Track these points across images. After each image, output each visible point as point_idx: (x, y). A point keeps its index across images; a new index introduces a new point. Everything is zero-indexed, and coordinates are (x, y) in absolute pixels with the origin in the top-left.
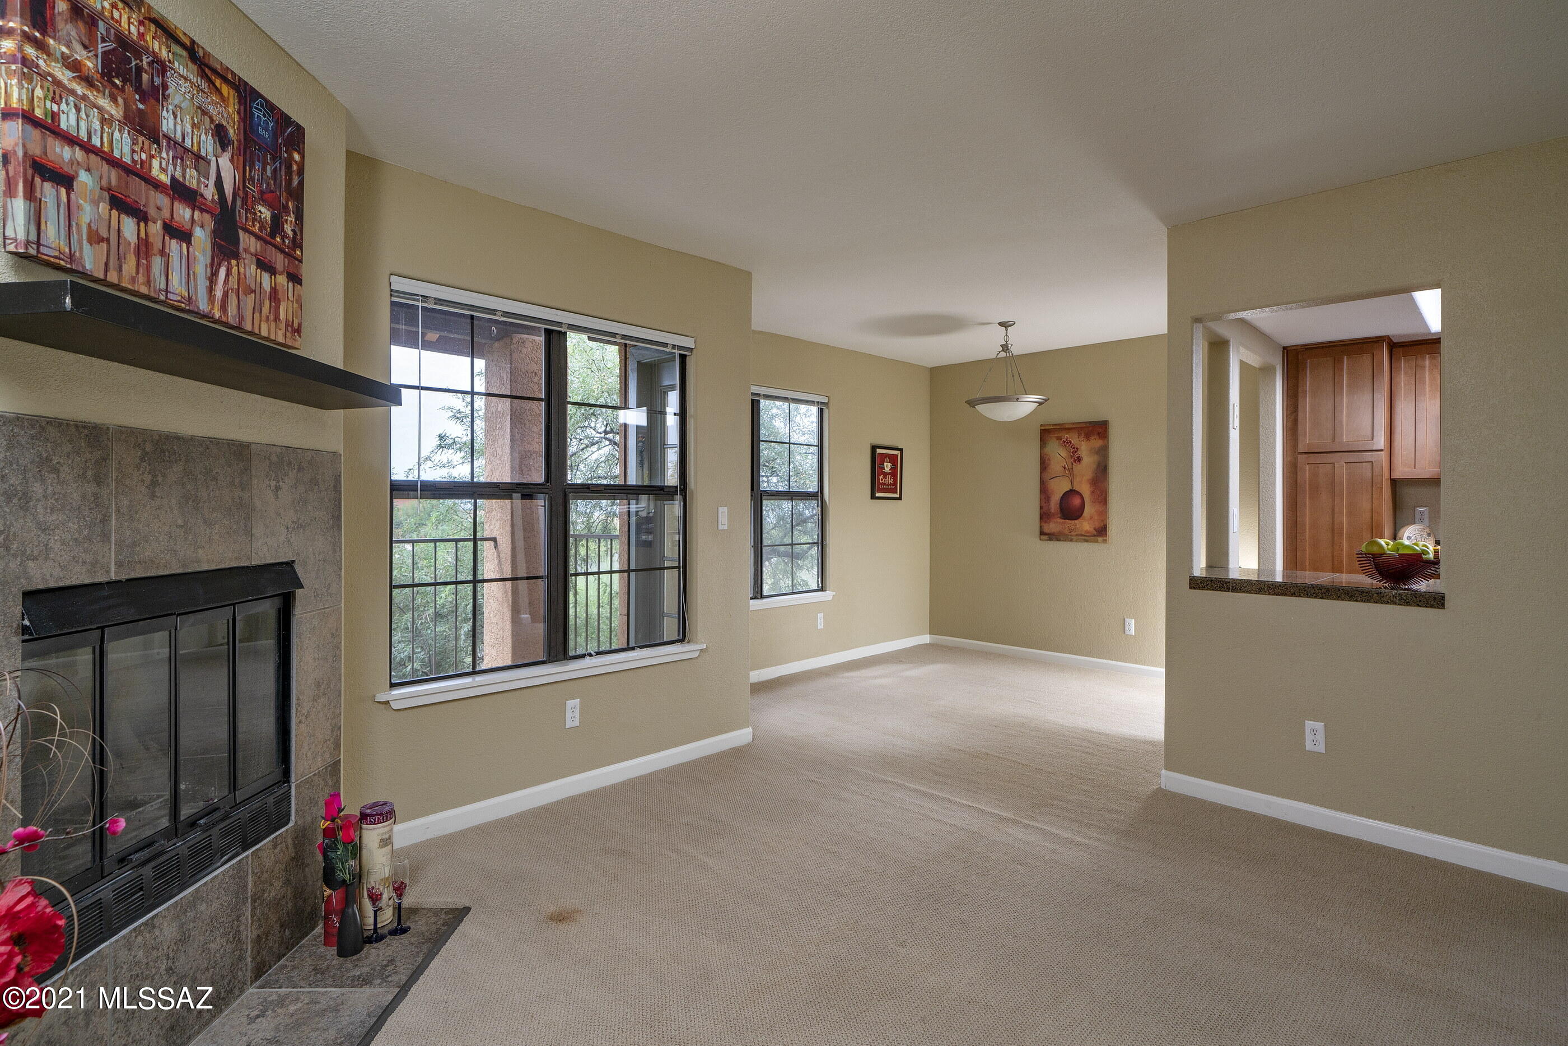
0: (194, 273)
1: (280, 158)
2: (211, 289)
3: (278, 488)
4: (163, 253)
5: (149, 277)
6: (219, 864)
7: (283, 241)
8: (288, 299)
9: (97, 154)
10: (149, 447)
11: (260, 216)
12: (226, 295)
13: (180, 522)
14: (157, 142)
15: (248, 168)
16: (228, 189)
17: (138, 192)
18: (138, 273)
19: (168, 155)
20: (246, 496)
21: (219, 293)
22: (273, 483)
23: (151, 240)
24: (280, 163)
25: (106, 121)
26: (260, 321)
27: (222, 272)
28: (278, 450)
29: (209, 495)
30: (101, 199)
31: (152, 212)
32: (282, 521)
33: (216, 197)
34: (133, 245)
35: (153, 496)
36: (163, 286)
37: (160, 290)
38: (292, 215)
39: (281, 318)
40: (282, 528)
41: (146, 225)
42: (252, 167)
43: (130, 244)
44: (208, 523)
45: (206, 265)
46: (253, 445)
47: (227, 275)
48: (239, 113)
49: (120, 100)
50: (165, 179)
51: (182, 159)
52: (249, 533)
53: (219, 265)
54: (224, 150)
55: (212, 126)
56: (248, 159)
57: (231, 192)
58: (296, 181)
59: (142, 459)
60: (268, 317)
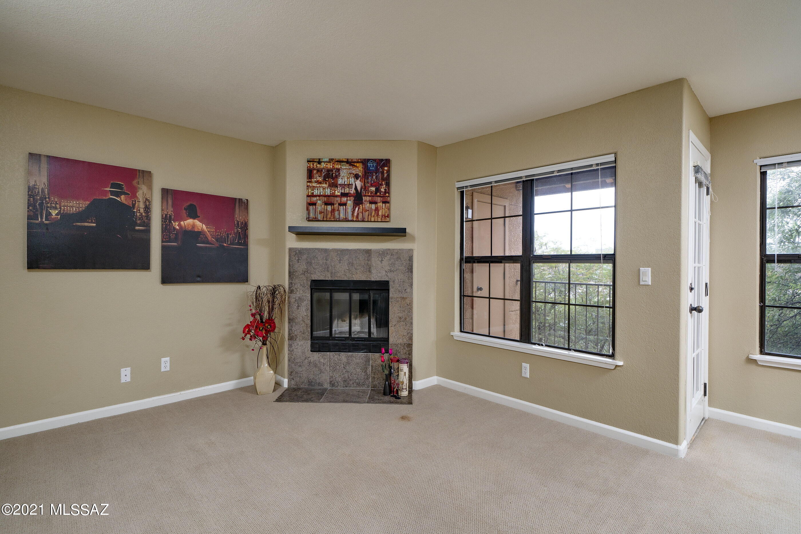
0: (347, 212)
1: (379, 172)
2: (353, 214)
3: (382, 260)
4: (338, 210)
5: (334, 216)
6: (361, 352)
7: (380, 194)
8: (383, 208)
9: (321, 196)
10: (339, 252)
11: (371, 191)
12: (358, 214)
13: (347, 268)
14: (337, 187)
15: (366, 180)
16: (359, 188)
17: (332, 200)
18: (331, 216)
19: (340, 188)
20: (369, 262)
21: (355, 214)
22: (380, 259)
23: (335, 208)
24: (379, 174)
25: (324, 189)
26: (371, 217)
27: (357, 209)
28: (382, 250)
29: (356, 262)
30: (322, 204)
31: (335, 202)
32: (384, 269)
33: (355, 192)
34: (330, 211)
35: (340, 263)
36: (338, 217)
37: (337, 218)
38: (384, 185)
39: (380, 214)
40: (384, 271)
41: (334, 206)
42: (368, 179)
43: (329, 211)
44: (355, 269)
45: (351, 209)
46: (372, 251)
47: (358, 209)
48: (363, 168)
49: (327, 183)
50: (339, 194)
51: (344, 187)
52: (370, 271)
53: (356, 208)
54: (357, 179)
55: (354, 175)
56: (366, 178)
58: (385, 175)
59: (337, 255)
60: (374, 216)
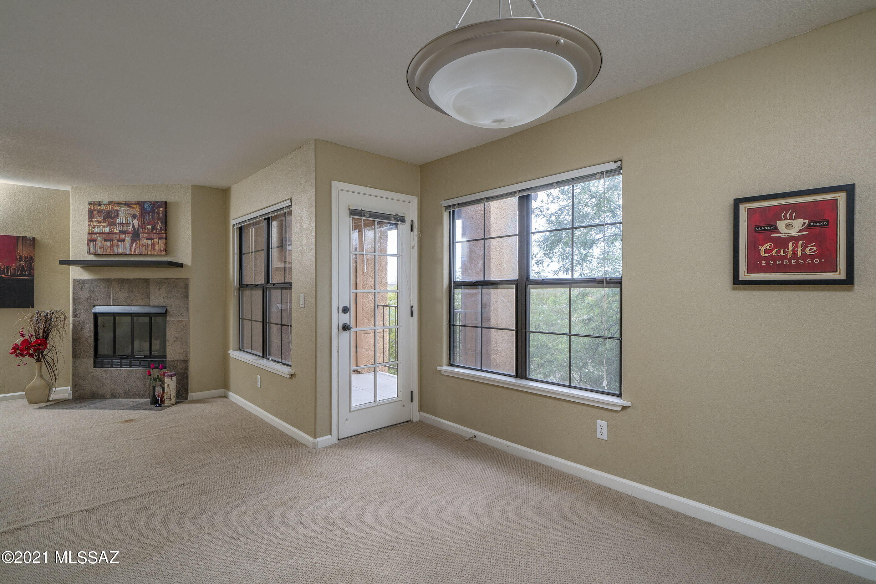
1: (155, 212)
2: (131, 249)
3: (159, 289)
4: (117, 245)
5: (113, 251)
6: (141, 367)
7: (156, 231)
8: (158, 244)
9: (101, 234)
10: (120, 282)
11: (147, 228)
12: (135, 249)
13: (128, 296)
14: (116, 226)
16: (136, 227)
17: (111, 236)
18: (110, 251)
19: (118, 227)
20: (148, 290)
21: (133, 249)
22: (157, 288)
24: (155, 214)
25: (104, 227)
26: (148, 252)
27: (134, 244)
28: (160, 280)
29: (136, 290)
30: (102, 241)
31: (114, 239)
32: (161, 296)
33: (132, 230)
35: (121, 291)
36: (117, 252)
38: (160, 224)
39: (156, 249)
40: (161, 298)
41: (113, 242)
42: (144, 218)
43: (109, 246)
44: (135, 296)
46: (151, 279)
47: (136, 244)
48: (140, 209)
49: (107, 222)
50: (118, 231)
51: (122, 226)
52: (149, 298)
54: (135, 219)
55: (131, 216)
57: (137, 227)
58: (162, 215)
59: (118, 284)
60: (150, 251)
